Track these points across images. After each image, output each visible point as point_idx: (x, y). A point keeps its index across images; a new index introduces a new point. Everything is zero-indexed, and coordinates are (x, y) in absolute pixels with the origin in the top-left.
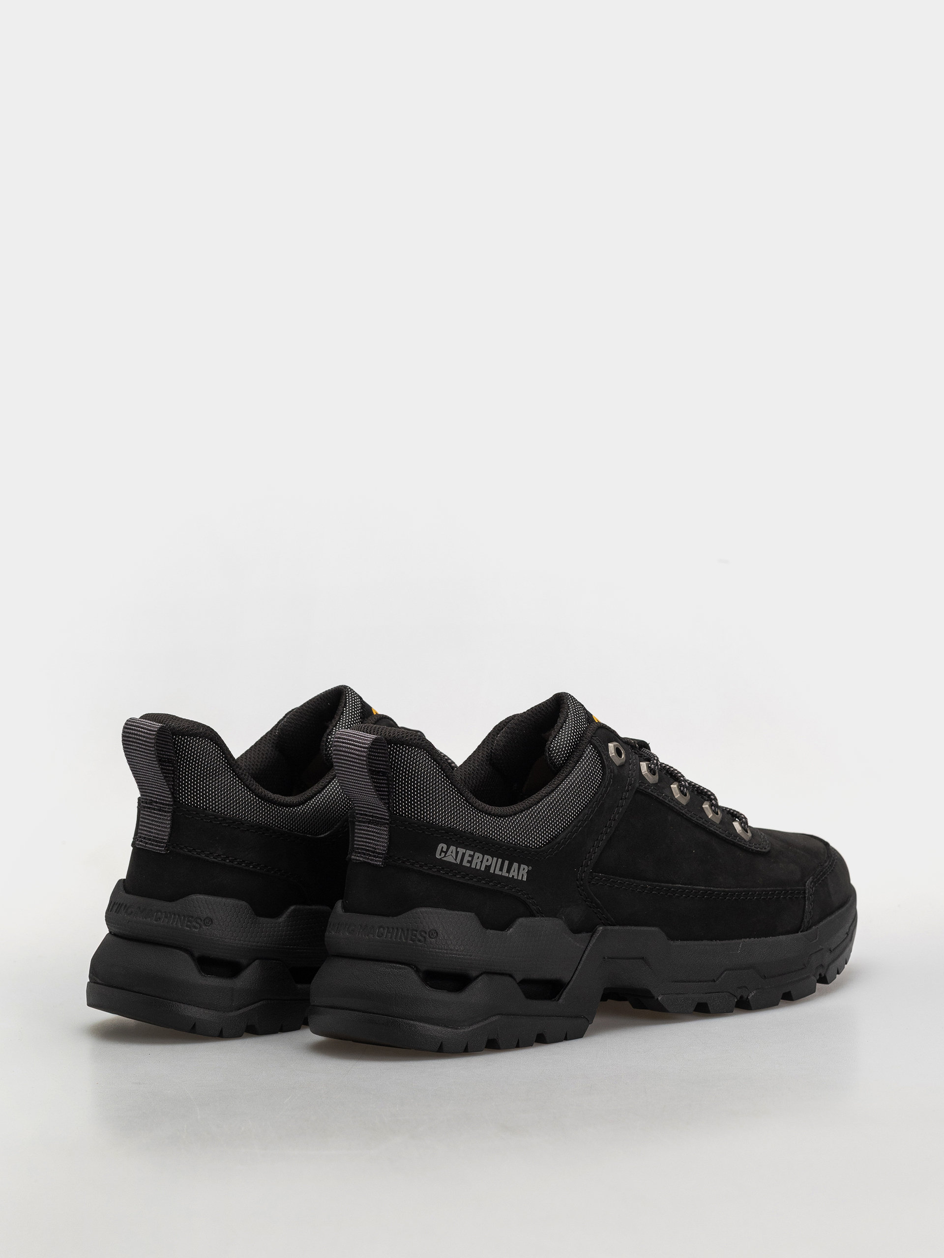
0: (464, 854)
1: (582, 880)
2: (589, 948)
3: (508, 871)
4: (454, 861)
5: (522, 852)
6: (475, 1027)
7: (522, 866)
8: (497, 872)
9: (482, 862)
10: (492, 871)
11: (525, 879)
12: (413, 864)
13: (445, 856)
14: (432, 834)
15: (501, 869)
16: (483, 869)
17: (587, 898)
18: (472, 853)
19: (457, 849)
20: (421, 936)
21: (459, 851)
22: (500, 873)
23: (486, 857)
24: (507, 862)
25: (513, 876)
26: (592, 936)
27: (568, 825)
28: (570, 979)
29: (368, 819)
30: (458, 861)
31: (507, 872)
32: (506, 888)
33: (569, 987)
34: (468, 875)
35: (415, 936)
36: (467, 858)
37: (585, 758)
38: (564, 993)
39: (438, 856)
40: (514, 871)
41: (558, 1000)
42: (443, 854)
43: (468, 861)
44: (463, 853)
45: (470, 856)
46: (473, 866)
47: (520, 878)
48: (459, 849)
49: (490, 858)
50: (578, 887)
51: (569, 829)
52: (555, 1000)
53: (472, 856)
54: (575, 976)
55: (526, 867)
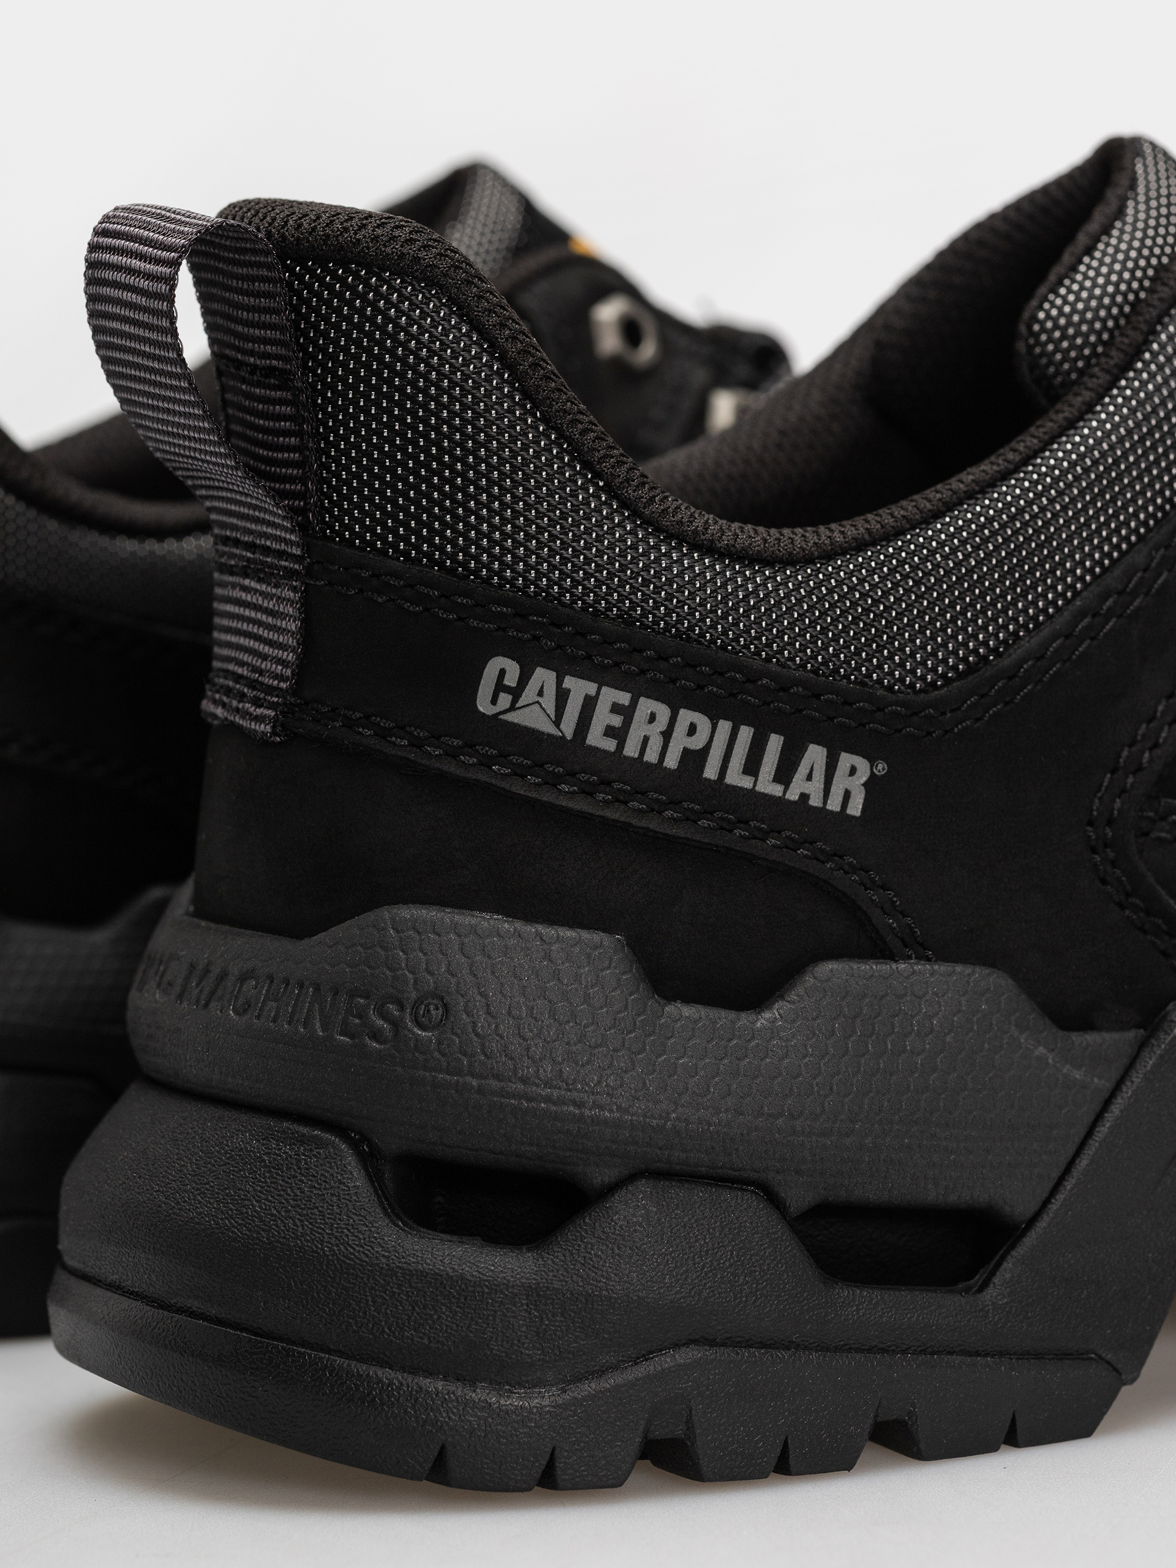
0: (590, 704)
1: (1110, 822)
2: (1128, 1090)
3: (784, 775)
4: (548, 728)
5: (845, 703)
6: (589, 1388)
7: (846, 760)
8: (736, 777)
9: (667, 735)
10: (711, 772)
11: (855, 808)
12: (383, 734)
13: (512, 708)
14: (460, 619)
15: (752, 767)
16: (672, 761)
17: (1128, 895)
18: (624, 698)
19: (559, 682)
20: (384, 1016)
21: (569, 691)
22: (746, 782)
23: (686, 716)
24: (775, 743)
25: (804, 797)
26: (1142, 1045)
27: (1058, 609)
28: (1033, 1207)
29: (241, 557)
30: (568, 727)
31: (777, 779)
32: (771, 842)
33: (1030, 1240)
34: (609, 783)
35: (360, 1017)
36: (603, 717)
37: (1154, 355)
38: (1008, 1264)
39: (484, 705)
40: (809, 778)
41: (981, 1290)
42: (505, 700)
43: (610, 732)
44: (587, 698)
45: (616, 708)
46: (631, 750)
47: (834, 805)
48: (569, 682)
49: (703, 723)
50: (1094, 850)
51: (1059, 623)
52: (967, 1290)
53: (627, 713)
54: (1061, 1197)
55: (863, 765)
